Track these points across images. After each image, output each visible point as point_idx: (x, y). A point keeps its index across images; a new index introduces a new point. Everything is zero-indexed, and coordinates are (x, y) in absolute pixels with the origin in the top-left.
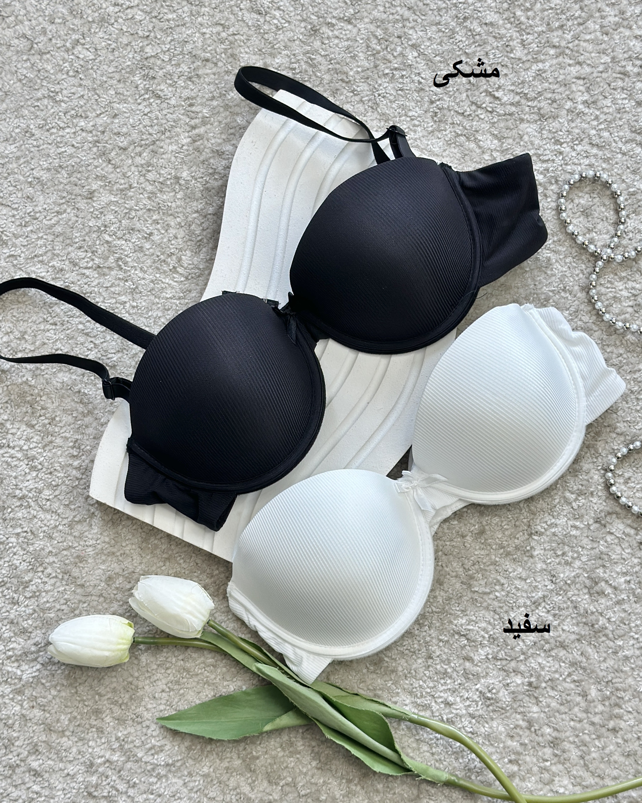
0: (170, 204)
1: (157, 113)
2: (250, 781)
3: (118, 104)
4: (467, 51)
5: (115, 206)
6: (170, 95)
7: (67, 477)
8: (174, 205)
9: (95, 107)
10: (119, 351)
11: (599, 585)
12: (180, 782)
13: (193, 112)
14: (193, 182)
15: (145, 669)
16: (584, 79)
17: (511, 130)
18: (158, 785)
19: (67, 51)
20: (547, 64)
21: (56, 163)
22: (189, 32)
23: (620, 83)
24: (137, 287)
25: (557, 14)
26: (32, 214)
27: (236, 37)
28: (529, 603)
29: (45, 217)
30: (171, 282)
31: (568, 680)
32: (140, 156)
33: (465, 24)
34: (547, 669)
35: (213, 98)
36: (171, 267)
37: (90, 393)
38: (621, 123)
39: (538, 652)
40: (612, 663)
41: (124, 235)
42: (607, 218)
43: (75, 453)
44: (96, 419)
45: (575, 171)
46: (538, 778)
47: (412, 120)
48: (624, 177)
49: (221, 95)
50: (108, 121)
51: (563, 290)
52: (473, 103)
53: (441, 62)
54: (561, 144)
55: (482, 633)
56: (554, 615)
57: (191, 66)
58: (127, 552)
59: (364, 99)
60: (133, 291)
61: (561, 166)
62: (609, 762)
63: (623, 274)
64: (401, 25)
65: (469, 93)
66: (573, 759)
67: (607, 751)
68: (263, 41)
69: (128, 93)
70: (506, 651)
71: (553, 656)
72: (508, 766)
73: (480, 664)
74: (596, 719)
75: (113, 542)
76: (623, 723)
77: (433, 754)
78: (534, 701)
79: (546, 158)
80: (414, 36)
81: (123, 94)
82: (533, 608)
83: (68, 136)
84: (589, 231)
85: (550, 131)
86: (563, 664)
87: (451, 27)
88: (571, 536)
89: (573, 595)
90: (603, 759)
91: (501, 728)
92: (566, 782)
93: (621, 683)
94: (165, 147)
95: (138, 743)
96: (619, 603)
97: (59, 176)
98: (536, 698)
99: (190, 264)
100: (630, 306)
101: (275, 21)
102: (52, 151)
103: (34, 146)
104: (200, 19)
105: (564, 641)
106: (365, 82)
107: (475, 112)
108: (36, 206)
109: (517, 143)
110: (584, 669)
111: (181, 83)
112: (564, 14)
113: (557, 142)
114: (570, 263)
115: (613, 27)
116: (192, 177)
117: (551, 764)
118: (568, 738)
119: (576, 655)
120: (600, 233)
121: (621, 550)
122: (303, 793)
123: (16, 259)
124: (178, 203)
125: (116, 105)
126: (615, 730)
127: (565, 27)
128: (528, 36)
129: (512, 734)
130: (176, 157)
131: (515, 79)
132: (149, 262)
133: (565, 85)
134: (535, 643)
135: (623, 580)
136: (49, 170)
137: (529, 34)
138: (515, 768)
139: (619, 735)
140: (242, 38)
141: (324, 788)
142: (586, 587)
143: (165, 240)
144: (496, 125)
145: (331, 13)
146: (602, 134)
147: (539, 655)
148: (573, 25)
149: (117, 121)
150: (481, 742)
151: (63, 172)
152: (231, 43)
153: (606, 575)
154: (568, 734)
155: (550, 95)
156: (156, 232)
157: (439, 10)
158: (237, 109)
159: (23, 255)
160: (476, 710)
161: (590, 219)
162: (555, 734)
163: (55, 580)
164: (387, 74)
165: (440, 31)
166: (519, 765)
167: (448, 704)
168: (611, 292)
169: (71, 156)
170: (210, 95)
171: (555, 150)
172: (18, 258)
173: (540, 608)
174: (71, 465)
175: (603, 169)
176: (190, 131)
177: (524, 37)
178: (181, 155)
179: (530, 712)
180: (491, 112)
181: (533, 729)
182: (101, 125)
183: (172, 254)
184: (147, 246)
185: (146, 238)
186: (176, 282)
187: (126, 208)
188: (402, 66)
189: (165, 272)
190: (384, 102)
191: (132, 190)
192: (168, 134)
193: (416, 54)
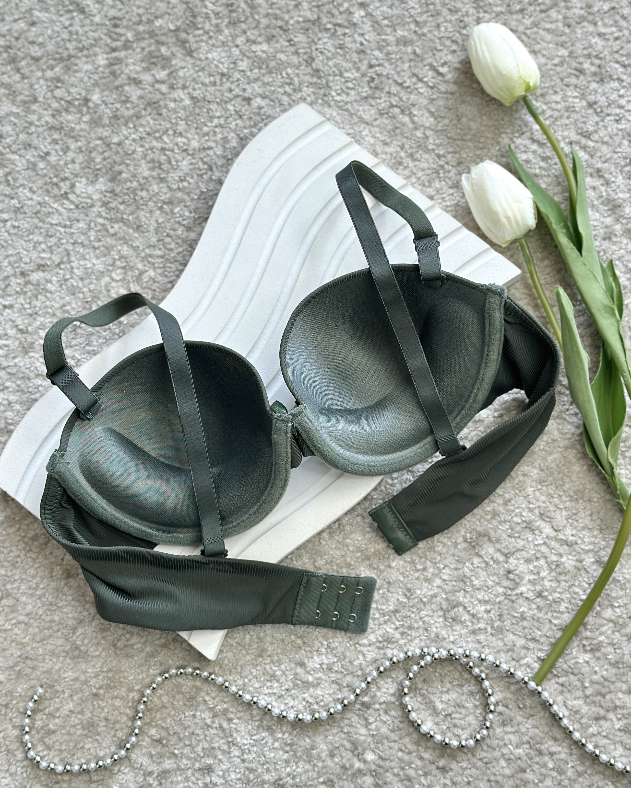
0: (73, 125)
1: (79, 28)
3: (40, 11)
4: (418, 19)
5: (16, 117)
6: (95, 11)
8: (78, 127)
9: (14, 11)
11: (456, 610)
13: (116, 33)
14: (103, 106)
23: (573, 80)
24: (22, 207)
30: (60, 208)
32: (52, 69)
34: (385, 690)
35: (140, 22)
36: (63, 192)
38: (567, 122)
41: (19, 149)
47: (347, 81)
49: (149, 21)
50: (25, 28)
52: (414, 75)
53: (388, 26)
56: (402, 634)
59: (300, 51)
60: (17, 210)
65: (412, 64)
70: (343, 663)
73: (312, 672)
77: (243, 761)
78: (364, 723)
89: (426, 616)
93: (461, 719)
94: (80, 65)
96: (474, 632)
98: (366, 719)
99: (83, 193)
106: (304, 33)
107: (414, 84)
115: (577, 20)
116: (103, 101)
118: (392, 768)
124: (83, 126)
125: (36, 13)
126: (444, 770)
130: (89, 78)
132: (40, 182)
135: (483, 608)
137: (486, 12)
139: (448, 776)
142: (442, 609)
143: (62, 163)
144: (435, 103)
148: (535, 11)
149: (34, 29)
153: (466, 601)
154: (393, 764)
156: (53, 153)
158: (163, 39)
162: (379, 762)
164: (329, 29)
170: (138, 19)
176: (110, 53)
177: (481, 15)
178: (96, 77)
179: (356, 734)
180: (432, 88)
181: (356, 752)
182: (16, 31)
183: (66, 179)
184: (41, 165)
185: (41, 157)
186: (65, 208)
187: (27, 122)
188: (346, 24)
189: (55, 196)
190: (321, 58)
191: (37, 104)
192: (85, 52)
193: (363, 13)
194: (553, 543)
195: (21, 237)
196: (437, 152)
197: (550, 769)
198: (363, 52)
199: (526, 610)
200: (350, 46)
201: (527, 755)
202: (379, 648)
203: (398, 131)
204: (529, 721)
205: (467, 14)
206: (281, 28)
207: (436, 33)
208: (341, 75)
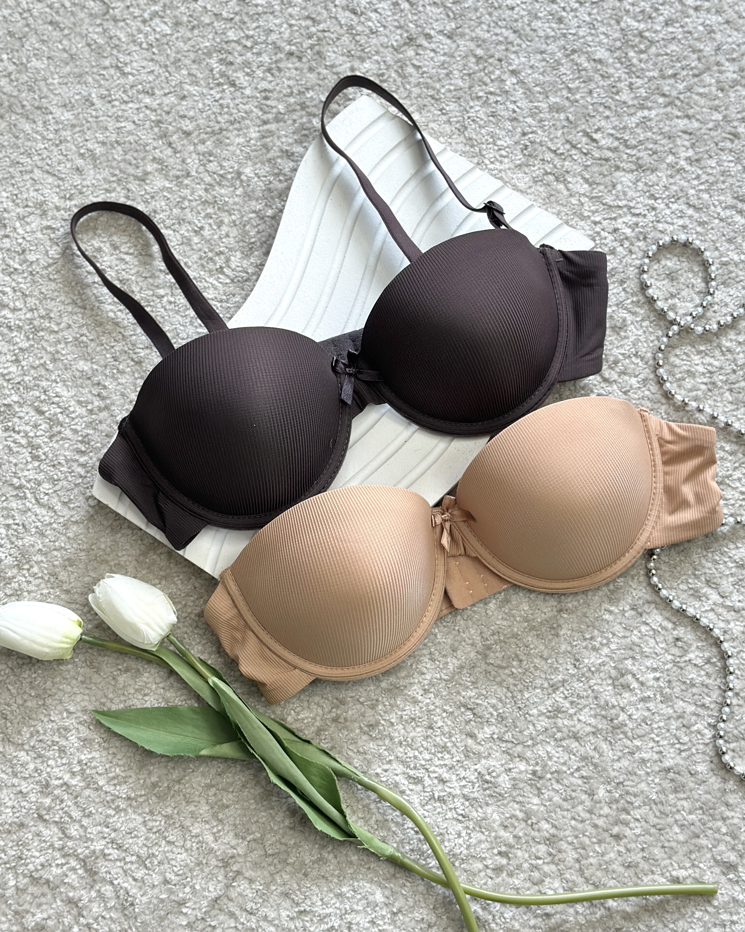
0: (227, 199)
1: (229, 101)
2: (215, 830)
3: (190, 85)
4: (570, 85)
5: (169, 192)
6: (245, 84)
7: (70, 473)
8: (231, 201)
9: (164, 85)
10: (147, 348)
11: (625, 677)
12: (140, 819)
13: (268, 106)
14: (256, 179)
15: (120, 692)
16: (690, 134)
17: (605, 176)
18: (115, 819)
19: (144, 21)
20: (654, 113)
21: (113, 137)
22: (277, 21)
23: (729, 145)
25: (672, 61)
26: (79, 187)
27: (326, 34)
28: (546, 685)
29: (92, 193)
30: (215, 282)
31: (576, 775)
32: (204, 143)
33: (572, 57)
34: (555, 759)
35: (291, 94)
36: (218, 267)
37: (110, 387)
38: (723, 187)
39: (548, 740)
40: (626, 763)
41: (173, 224)
42: (693, 286)
43: (83, 449)
44: (112, 416)
45: (666, 230)
46: (527, 875)
47: (500, 149)
48: (718, 245)
49: (300, 93)
50: (176, 102)
51: (635, 355)
52: (568, 141)
53: (540, 93)
54: (656, 199)
55: (491, 710)
56: (572, 703)
57: (273, 57)
58: (122, 563)
59: (452, 120)
61: (652, 222)
62: (606, 870)
63: (702, 348)
64: (503, 48)
65: (566, 130)
66: (569, 862)
67: (606, 858)
68: (354, 42)
69: (201, 76)
70: (514, 733)
71: (563, 747)
72: (497, 858)
73: (483, 743)
74: (600, 822)
75: (108, 549)
76: (629, 831)
78: (536, 792)
79: (637, 211)
80: (516, 62)
81: (196, 77)
82: (550, 691)
83: (130, 111)
84: (672, 296)
85: (646, 184)
86: (573, 757)
87: (556, 58)
88: (602, 620)
89: (595, 684)
90: (600, 865)
91: (495, 816)
92: (557, 884)
93: (633, 786)
94: (232, 138)
95: (100, 770)
96: (644, 700)
97: (114, 151)
98: (539, 789)
99: (238, 266)
100: (703, 383)
101: (370, 24)
102: (111, 125)
103: (92, 116)
104: (290, 10)
105: (578, 733)
106: (456, 102)
107: (568, 151)
108: (84, 180)
109: (608, 191)
110: (596, 766)
111: (259, 73)
112: (680, 62)
113: (653, 197)
114: (647, 327)
115: (730, 84)
116: (256, 174)
117: (544, 863)
118: (566, 837)
119: (589, 749)
120: (683, 300)
121: (654, 643)
122: (270, 852)
123: (54, 233)
124: (237, 199)
125: (186, 87)
126: (617, 837)
127: (678, 76)
128: (638, 80)
129: (506, 824)
130: (241, 151)
131: (617, 123)
132: (195, 257)
133: (670, 138)
134: (546, 729)
135: (652, 676)
136: (104, 143)
137: (638, 77)
138: (504, 861)
139: (621, 843)
140: (332, 36)
141: (294, 850)
142: (610, 677)
143: (216, 237)
144: (589, 169)
145: (431, 24)
146: (701, 195)
147: (549, 743)
148: (688, 75)
149: (184, 103)
150: (471, 827)
151: (119, 148)
152: (319, 39)
153: (634, 668)
154: (567, 833)
155: (651, 146)
156: (207, 227)
157: (547, 37)
159: (62, 230)
160: (472, 792)
161: (675, 284)
162: (553, 831)
163: (40, 580)
164: (480, 97)
165: (544, 60)
166: (509, 859)
167: (442, 781)
168: (686, 365)
169: (130, 133)
170: (289, 91)
171: (649, 205)
172: (57, 232)
173: (557, 693)
174: (77, 461)
175: (697, 233)
176: (262, 125)
177: (633, 81)
178: (248, 149)
179: (529, 803)
180: (585, 154)
181: (529, 822)
182: (167, 105)
183: (221, 253)
184: (196, 240)
185: (195, 231)
186: (220, 283)
187: (180, 197)
188: (498, 91)
189: (210, 271)
190: (473, 126)
191: (189, 179)
192: (237, 126)
193: (514, 81)
194: (720, 610)
195: (178, 312)
196: (592, 218)
197: (724, 834)
198: (515, 119)
199: (695, 676)
200: (502, 113)
201: (700, 820)
202: (549, 718)
203: (553, 199)
204: (701, 788)
205: (620, 80)
206: (432, 97)
207: (589, 99)
208: (494, 144)
